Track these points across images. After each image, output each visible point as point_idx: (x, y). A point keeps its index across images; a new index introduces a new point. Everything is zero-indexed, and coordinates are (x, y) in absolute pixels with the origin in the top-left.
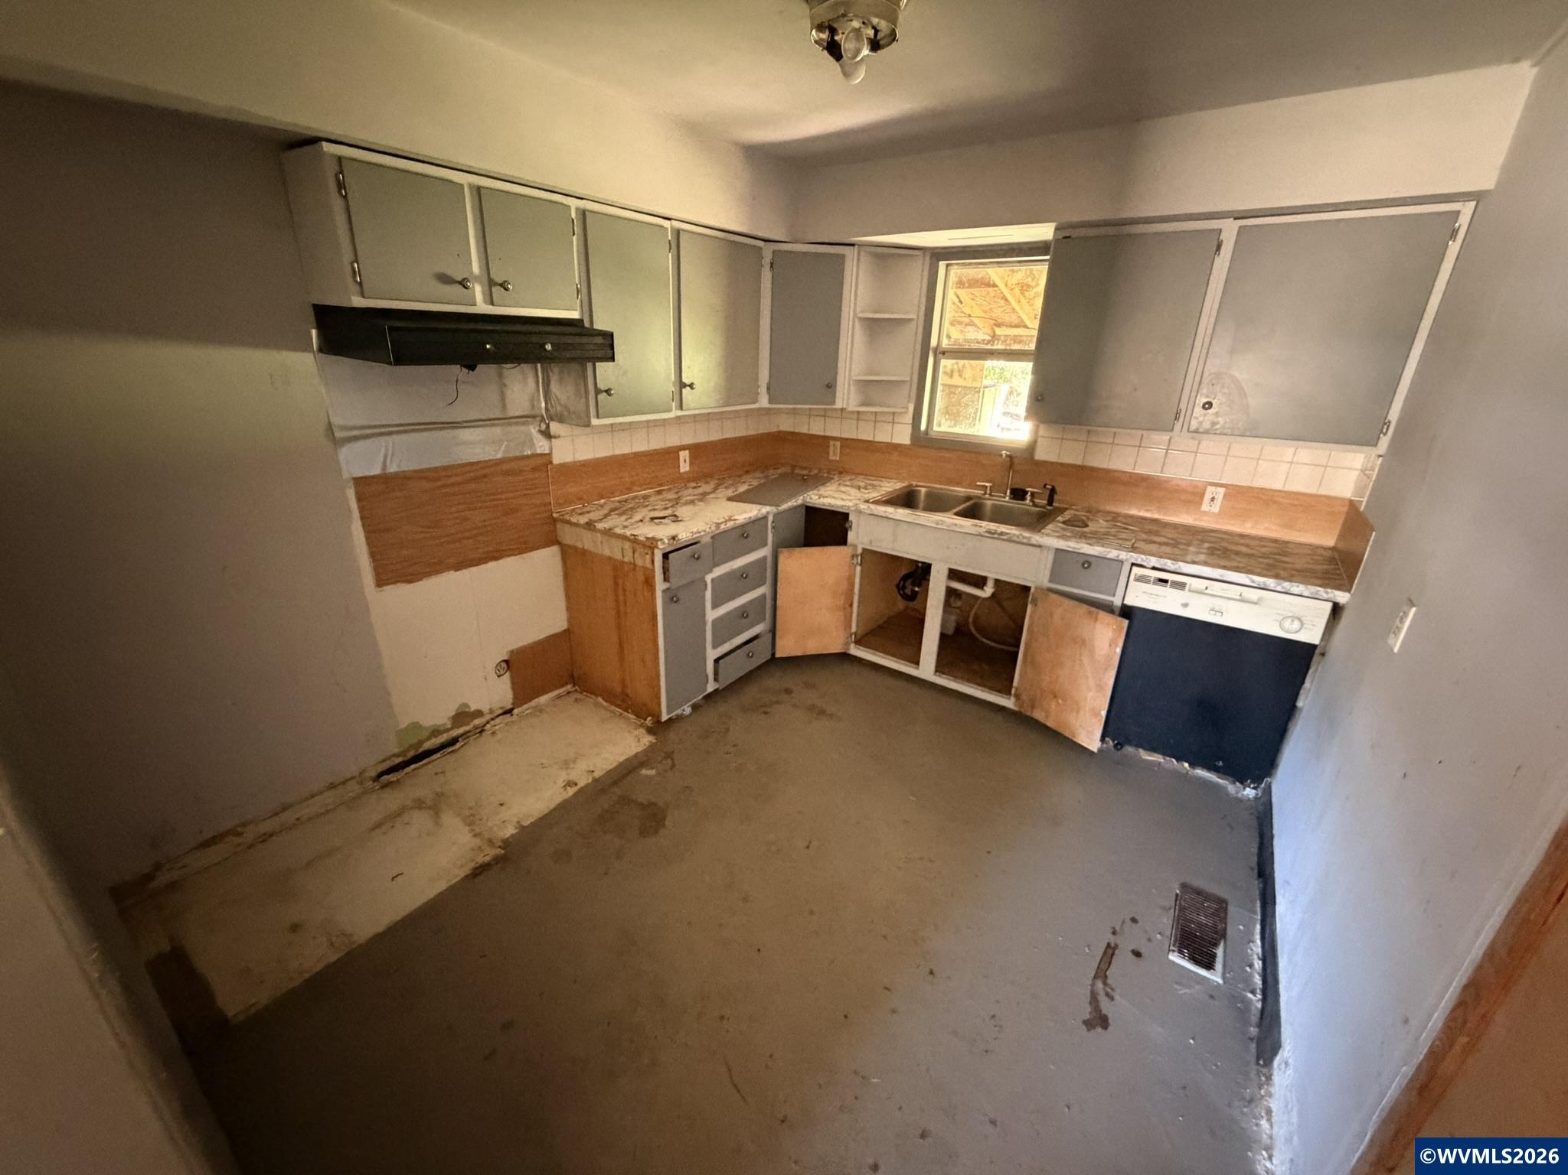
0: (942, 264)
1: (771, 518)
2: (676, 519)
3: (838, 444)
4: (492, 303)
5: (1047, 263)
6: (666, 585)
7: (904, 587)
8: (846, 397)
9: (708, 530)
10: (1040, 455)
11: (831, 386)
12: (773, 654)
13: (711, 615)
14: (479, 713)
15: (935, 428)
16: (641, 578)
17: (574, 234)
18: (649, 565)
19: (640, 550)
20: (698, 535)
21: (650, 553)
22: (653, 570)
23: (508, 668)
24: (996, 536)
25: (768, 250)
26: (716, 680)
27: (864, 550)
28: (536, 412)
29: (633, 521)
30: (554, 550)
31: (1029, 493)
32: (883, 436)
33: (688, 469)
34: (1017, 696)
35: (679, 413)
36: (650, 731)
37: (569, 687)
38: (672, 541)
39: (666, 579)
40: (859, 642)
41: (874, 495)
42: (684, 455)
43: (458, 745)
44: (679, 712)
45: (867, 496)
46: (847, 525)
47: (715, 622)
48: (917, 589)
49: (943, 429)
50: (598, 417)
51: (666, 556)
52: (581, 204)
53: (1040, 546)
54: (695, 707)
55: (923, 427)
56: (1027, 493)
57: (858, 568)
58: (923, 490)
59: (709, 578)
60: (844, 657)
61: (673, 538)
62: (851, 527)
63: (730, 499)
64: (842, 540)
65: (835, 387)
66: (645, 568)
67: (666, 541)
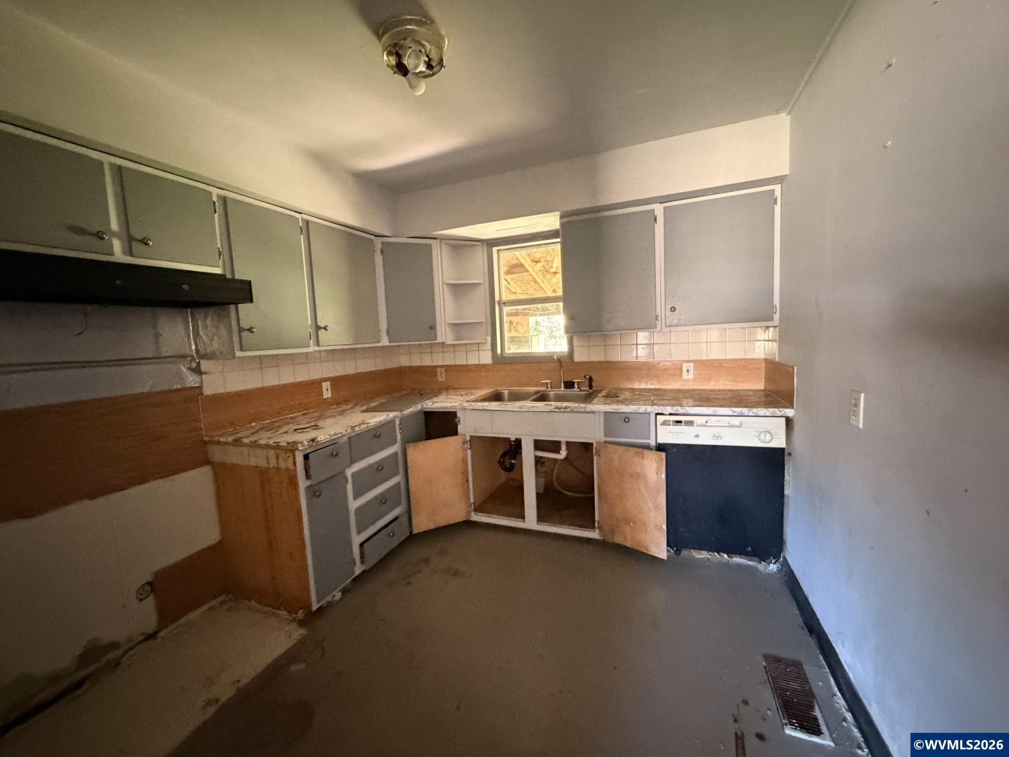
0: (495, 249)
1: (397, 422)
2: (316, 427)
3: (443, 370)
4: (132, 256)
5: (559, 244)
6: (308, 483)
7: (504, 462)
8: (444, 335)
9: (344, 433)
10: (578, 358)
11: (433, 328)
12: (411, 532)
13: (354, 505)
14: (115, 645)
15: (507, 351)
16: (286, 480)
17: (215, 212)
18: (291, 466)
19: (282, 455)
20: (336, 437)
21: (292, 456)
22: (295, 470)
23: (152, 591)
24: (562, 410)
25: (378, 242)
26: (362, 562)
27: (471, 436)
28: (189, 353)
29: (278, 433)
30: (207, 470)
31: (576, 383)
32: (473, 360)
33: (330, 395)
34: (600, 528)
35: (317, 348)
36: (301, 623)
37: (222, 598)
38: (311, 442)
39: (308, 476)
40: (478, 510)
41: (472, 397)
42: (326, 385)
43: (83, 689)
44: (329, 598)
45: (468, 399)
46: (457, 420)
47: (358, 510)
48: (513, 462)
49: (512, 351)
50: (242, 350)
51: (306, 457)
52: (222, 193)
53: (593, 412)
54: (344, 591)
55: (499, 351)
56: (574, 383)
57: (469, 452)
58: (506, 392)
59: (349, 472)
60: (468, 524)
61: (313, 440)
62: (459, 421)
63: (363, 411)
64: (455, 433)
65: (436, 328)
66: (287, 470)
67: (306, 443)
